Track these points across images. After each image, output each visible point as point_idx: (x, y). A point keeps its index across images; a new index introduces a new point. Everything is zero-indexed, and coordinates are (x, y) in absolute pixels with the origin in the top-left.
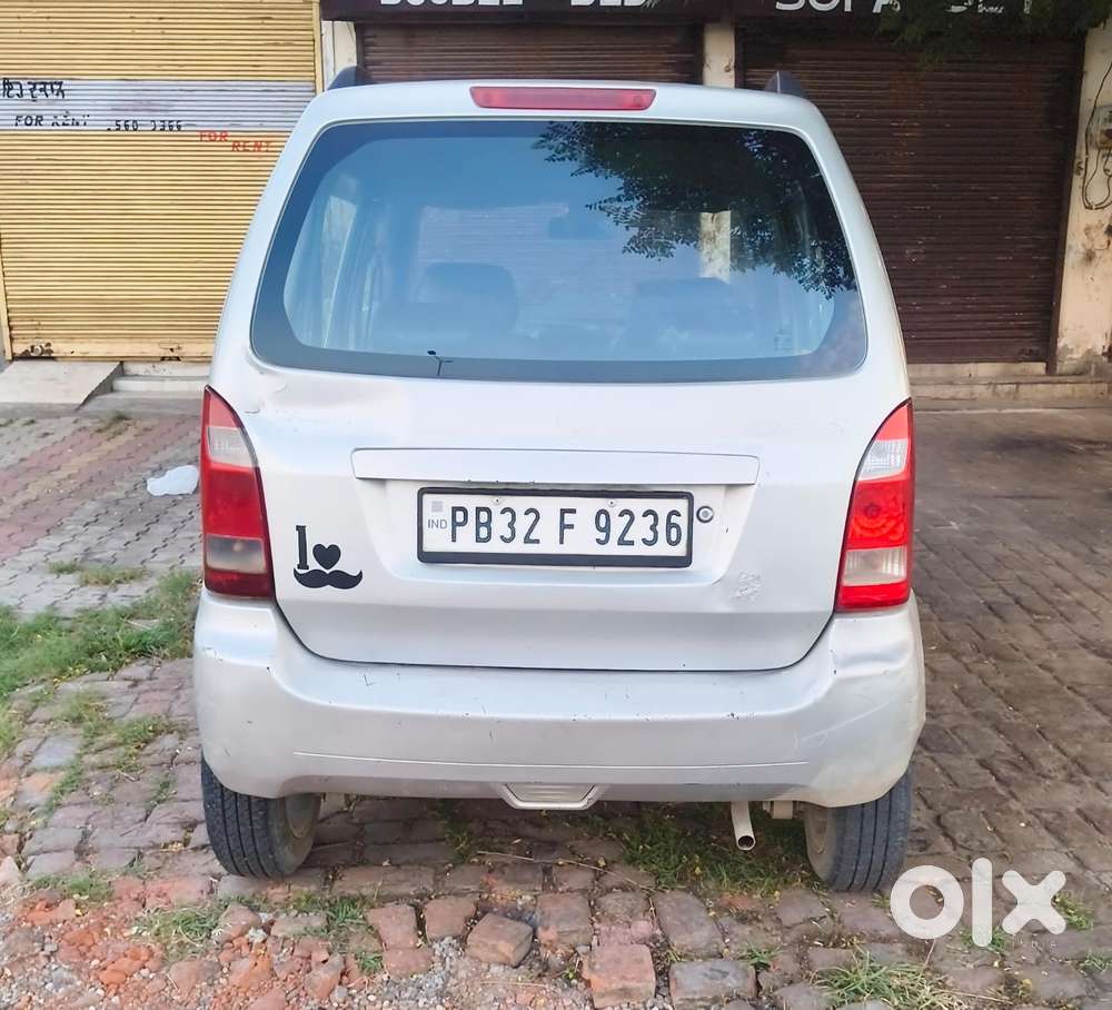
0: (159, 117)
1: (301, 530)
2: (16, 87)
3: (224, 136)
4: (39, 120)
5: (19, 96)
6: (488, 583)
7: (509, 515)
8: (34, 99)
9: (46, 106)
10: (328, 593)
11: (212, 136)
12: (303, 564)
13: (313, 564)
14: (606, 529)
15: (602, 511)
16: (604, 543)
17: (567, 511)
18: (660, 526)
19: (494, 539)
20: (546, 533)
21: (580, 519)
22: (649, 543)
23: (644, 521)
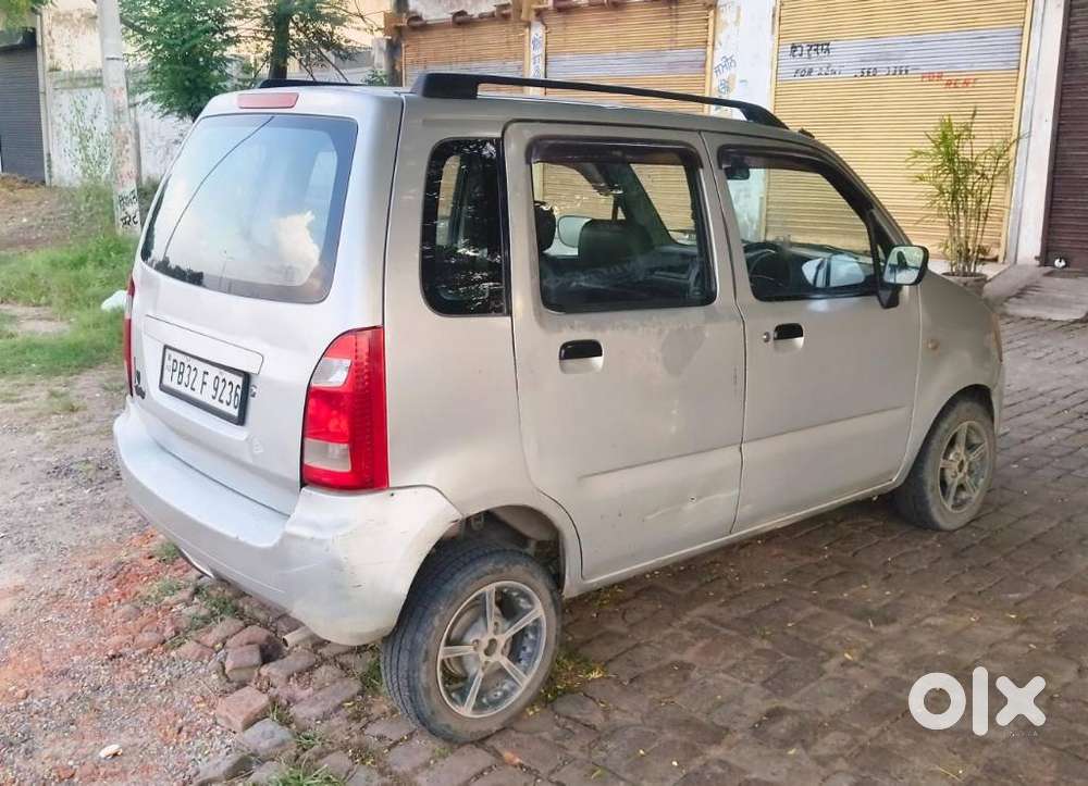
0: (892, 64)
2: (799, 49)
3: (940, 76)
4: (810, 71)
5: (801, 55)
7: (189, 369)
8: (809, 58)
9: (818, 61)
11: (930, 76)
14: (216, 389)
15: (217, 377)
16: (214, 398)
17: (206, 373)
18: (233, 394)
19: (183, 384)
20: (197, 385)
21: (210, 379)
22: (228, 404)
23: (228, 388)
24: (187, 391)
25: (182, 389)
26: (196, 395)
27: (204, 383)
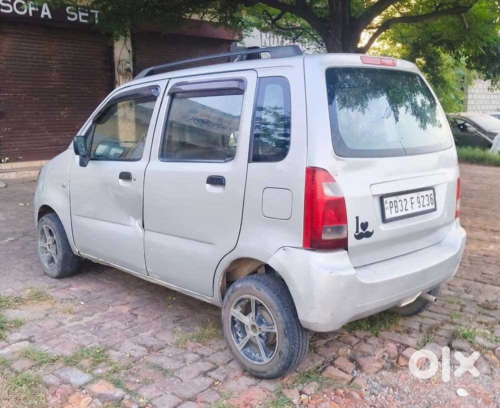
1: (357, 218)
6: (400, 227)
7: (400, 202)
10: (364, 240)
12: (357, 231)
13: (360, 231)
14: (419, 203)
15: (418, 197)
16: (419, 207)
17: (412, 198)
18: (430, 200)
19: (399, 211)
20: (409, 206)
21: (414, 200)
22: (428, 205)
23: (426, 198)
24: (404, 213)
25: (400, 214)
26: (410, 211)
27: (412, 203)
